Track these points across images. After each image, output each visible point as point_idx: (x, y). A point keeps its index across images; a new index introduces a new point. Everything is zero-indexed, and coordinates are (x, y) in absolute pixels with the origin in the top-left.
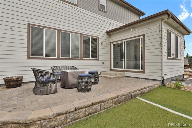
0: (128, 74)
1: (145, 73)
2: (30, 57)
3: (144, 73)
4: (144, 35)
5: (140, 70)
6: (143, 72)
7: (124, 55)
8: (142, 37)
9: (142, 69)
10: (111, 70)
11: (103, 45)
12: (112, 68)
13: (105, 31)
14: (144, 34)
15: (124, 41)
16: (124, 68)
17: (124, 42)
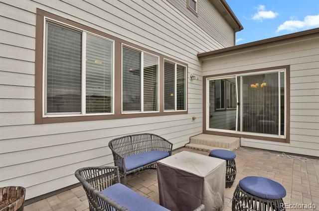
0: (246, 142)
1: (291, 142)
2: (44, 116)
3: (289, 143)
4: (288, 67)
5: (280, 136)
6: (287, 141)
7: (239, 104)
8: (284, 70)
9: (282, 134)
10: (205, 132)
11: (194, 81)
12: (208, 128)
13: (196, 53)
14: (289, 65)
15: (237, 75)
16: (239, 130)
17: (239, 78)
